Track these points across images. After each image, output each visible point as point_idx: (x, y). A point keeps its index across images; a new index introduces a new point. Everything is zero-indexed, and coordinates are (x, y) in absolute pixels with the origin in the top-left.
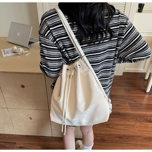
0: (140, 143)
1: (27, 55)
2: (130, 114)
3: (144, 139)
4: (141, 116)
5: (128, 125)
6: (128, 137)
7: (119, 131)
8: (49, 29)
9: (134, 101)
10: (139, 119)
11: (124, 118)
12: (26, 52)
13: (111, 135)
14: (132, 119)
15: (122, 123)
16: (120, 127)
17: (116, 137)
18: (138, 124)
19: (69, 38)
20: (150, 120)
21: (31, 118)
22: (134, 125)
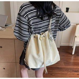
1: (4, 31)
2: (64, 68)
4: (71, 69)
5: (63, 74)
9: (67, 61)
10: (69, 70)
11: (61, 70)
12: (4, 29)
14: (65, 70)
15: (60, 72)
18: (69, 73)
20: (76, 71)
21: (4, 68)
22: (67, 74)
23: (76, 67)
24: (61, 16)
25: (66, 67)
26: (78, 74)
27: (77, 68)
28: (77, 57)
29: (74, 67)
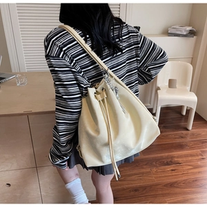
0: (160, 193)
2: (142, 159)
3: (165, 186)
4: (156, 160)
5: (143, 173)
6: (144, 188)
7: (132, 182)
8: (61, 51)
10: (154, 163)
11: (137, 166)
13: (124, 189)
14: (146, 165)
15: (135, 172)
16: (133, 177)
17: (130, 191)
18: (155, 170)
19: (88, 55)
20: (167, 162)
21: (9, 184)
22: (149, 172)
23: (167, 154)
24: (140, 45)
25: (147, 157)
26: (172, 170)
27: (168, 156)
28: (165, 131)
29: (163, 155)
